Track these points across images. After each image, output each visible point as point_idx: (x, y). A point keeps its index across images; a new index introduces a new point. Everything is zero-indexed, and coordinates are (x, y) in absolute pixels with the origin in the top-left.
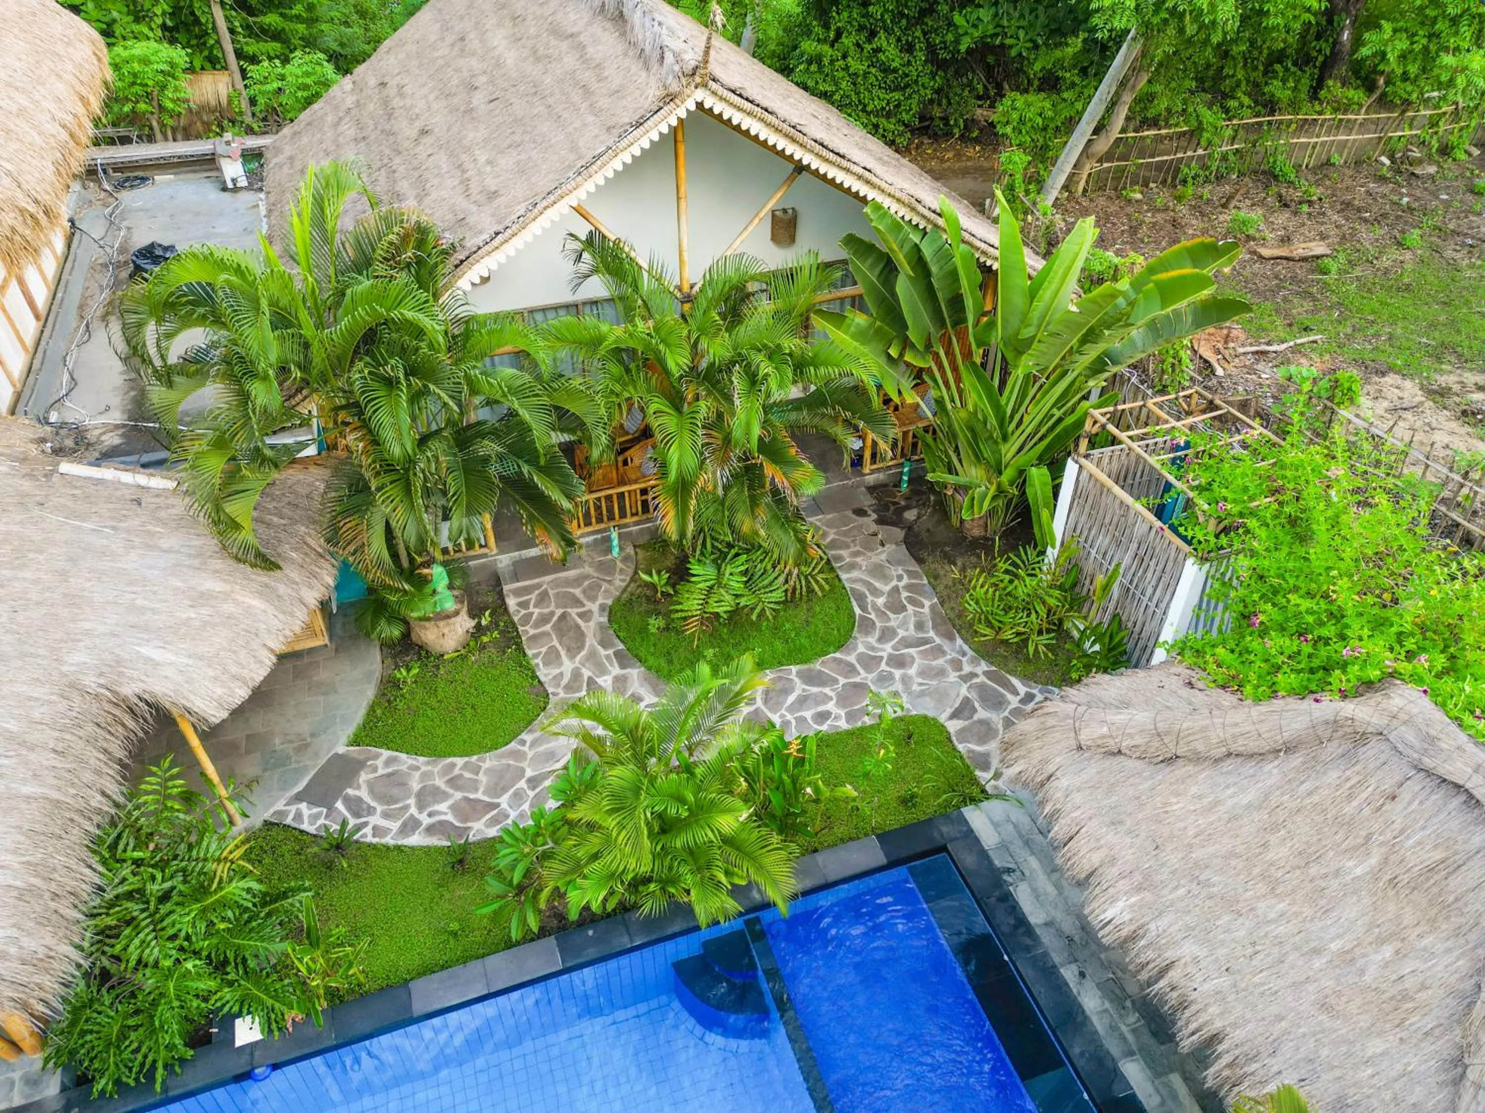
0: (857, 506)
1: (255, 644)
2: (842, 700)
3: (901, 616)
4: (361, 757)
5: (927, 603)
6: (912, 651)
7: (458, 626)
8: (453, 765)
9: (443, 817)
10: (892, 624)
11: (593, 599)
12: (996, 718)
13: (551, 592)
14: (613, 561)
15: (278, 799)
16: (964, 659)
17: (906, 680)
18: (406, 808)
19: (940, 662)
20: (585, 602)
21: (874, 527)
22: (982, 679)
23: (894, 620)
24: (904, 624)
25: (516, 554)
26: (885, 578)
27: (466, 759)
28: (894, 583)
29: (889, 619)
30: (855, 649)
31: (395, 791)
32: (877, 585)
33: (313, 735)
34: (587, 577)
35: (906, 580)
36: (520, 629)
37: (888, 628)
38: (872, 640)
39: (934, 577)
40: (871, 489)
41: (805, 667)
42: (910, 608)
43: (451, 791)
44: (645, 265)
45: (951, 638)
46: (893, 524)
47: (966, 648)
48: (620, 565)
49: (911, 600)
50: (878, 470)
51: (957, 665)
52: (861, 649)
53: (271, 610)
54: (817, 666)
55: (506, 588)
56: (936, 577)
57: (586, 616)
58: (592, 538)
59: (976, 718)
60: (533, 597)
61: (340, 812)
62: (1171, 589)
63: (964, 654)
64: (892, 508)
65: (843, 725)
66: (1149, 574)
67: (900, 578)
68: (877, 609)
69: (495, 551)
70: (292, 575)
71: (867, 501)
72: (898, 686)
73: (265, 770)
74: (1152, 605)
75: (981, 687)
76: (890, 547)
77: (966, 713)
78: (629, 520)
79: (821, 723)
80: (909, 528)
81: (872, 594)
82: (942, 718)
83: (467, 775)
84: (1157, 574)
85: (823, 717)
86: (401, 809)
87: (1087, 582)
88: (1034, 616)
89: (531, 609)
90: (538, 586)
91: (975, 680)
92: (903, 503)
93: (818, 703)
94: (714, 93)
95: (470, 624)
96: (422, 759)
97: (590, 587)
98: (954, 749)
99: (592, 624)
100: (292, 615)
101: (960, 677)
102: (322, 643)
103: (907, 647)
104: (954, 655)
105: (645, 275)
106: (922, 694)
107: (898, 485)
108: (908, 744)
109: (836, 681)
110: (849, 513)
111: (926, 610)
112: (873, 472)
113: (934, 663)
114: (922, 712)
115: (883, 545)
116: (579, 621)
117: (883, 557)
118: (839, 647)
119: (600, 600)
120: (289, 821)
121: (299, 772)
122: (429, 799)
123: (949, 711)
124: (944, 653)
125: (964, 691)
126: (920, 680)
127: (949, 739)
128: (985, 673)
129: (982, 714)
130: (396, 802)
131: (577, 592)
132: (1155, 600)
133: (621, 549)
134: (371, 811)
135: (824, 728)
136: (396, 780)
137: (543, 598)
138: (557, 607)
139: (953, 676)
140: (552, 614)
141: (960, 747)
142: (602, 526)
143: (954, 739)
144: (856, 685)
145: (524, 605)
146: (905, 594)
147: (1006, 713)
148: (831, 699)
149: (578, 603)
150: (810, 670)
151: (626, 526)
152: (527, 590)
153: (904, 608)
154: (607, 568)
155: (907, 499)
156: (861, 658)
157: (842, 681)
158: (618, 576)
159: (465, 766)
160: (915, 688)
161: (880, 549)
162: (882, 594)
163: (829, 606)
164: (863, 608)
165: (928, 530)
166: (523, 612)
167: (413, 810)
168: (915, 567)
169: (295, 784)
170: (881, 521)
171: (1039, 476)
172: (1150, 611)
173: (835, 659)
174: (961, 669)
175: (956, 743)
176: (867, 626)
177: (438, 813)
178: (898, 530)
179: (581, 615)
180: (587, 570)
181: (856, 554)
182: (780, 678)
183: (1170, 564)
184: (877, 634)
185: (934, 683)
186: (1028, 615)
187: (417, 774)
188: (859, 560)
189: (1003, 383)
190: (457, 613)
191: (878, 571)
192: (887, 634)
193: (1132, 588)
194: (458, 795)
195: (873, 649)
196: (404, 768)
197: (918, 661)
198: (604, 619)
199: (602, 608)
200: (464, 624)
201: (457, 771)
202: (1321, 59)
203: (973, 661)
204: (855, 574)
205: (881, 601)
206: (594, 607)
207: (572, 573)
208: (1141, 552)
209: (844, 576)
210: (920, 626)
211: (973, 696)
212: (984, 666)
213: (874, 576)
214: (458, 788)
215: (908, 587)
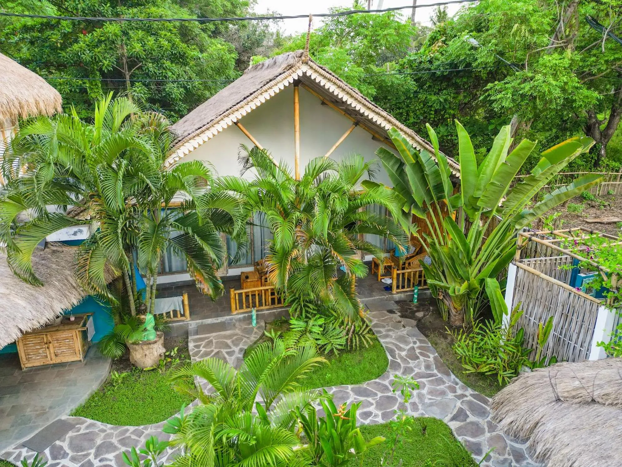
0: (389, 308)
1: (11, 324)
2: (379, 405)
3: (416, 362)
4: (74, 423)
5: (432, 356)
6: (424, 380)
7: (154, 350)
8: (127, 430)
9: (108, 463)
10: (411, 365)
11: (236, 345)
12: (483, 422)
13: (214, 341)
14: (253, 328)
15: (12, 443)
16: (457, 387)
17: (420, 396)
18: (88, 455)
19: (442, 387)
20: (232, 346)
21: (399, 319)
22: (470, 398)
23: (412, 363)
24: (418, 366)
25: (200, 321)
26: (407, 343)
27: (137, 427)
28: (411, 345)
29: (409, 363)
30: (388, 377)
31: (85, 444)
32: (402, 345)
33: (51, 408)
34: (236, 335)
35: (418, 344)
36: (192, 358)
37: (409, 368)
38: (399, 373)
39: (435, 344)
40: (397, 302)
41: (357, 386)
42: (422, 358)
43: (120, 446)
44: (277, 164)
45: (448, 375)
46: (411, 318)
47: (457, 380)
48: (255, 330)
49: (421, 354)
50: (401, 292)
51: (453, 390)
52: (392, 377)
53: (29, 307)
54: (364, 385)
55: (190, 338)
56: (436, 344)
57: (230, 354)
58: (241, 316)
59: (468, 420)
60: (204, 343)
61: (45, 455)
62: (590, 332)
63: (457, 384)
64: (409, 311)
65: (380, 420)
66: (573, 324)
67: (415, 343)
68: (401, 358)
69: (189, 319)
70: (51, 293)
71: (395, 307)
72: (415, 399)
73: (12, 426)
74: (578, 346)
75: (470, 403)
76: (408, 328)
77: (462, 418)
78: (264, 307)
79: (365, 419)
80: (419, 320)
81: (398, 349)
82: (446, 420)
83: (133, 437)
84: (579, 323)
85: (367, 415)
86: (84, 455)
87: (531, 340)
88: (499, 360)
89: (201, 348)
90: (208, 338)
91: (465, 399)
92: (415, 309)
93: (364, 407)
94: (311, 68)
95: (162, 350)
96: (109, 426)
97: (236, 339)
98: (455, 440)
99: (233, 358)
100: (42, 314)
101: (456, 396)
102: (78, 359)
103: (421, 378)
104: (450, 383)
105: (277, 169)
106: (431, 405)
107: (412, 301)
108: (424, 434)
109: (376, 395)
110: (385, 312)
111: (431, 359)
112: (398, 293)
113: (438, 387)
114: (432, 416)
115: (404, 327)
116: (226, 356)
117: (405, 332)
118: (378, 376)
119: (241, 346)
120: (11, 459)
121: (32, 429)
122: (104, 450)
123: (450, 416)
124: (444, 383)
125: (459, 404)
126: (430, 397)
127: (451, 433)
128: (471, 395)
129: (472, 418)
130: (82, 451)
131: (229, 342)
132: (579, 343)
133: (257, 323)
134: (65, 455)
135: (367, 422)
136: (89, 438)
137: (210, 343)
138: (215, 348)
139: (451, 395)
140: (212, 351)
141: (459, 438)
142: (249, 310)
143: (455, 433)
144: (388, 397)
145: (197, 347)
146: (418, 351)
147: (489, 419)
148: (372, 404)
149: (228, 346)
150: (360, 388)
151: (262, 310)
152: (201, 340)
153: (418, 358)
154: (249, 332)
155: (417, 307)
156: (392, 383)
157: (380, 394)
158: (253, 335)
159: (134, 432)
160: (427, 401)
161: (403, 329)
162: (404, 350)
163: (373, 355)
164: (393, 356)
165: (430, 322)
166: (196, 350)
167: (91, 457)
168: (423, 338)
169: (25, 435)
170: (402, 316)
171: (492, 284)
172: (577, 351)
173: (376, 383)
174: (455, 392)
175: (456, 436)
176: (396, 366)
177: (106, 459)
178: (413, 321)
179: (228, 353)
180: (237, 331)
181: (390, 330)
182: (341, 391)
183: (587, 314)
184: (402, 370)
185: (439, 398)
186: (496, 360)
187: (103, 435)
188: (390, 333)
189: (467, 230)
190: (155, 342)
191: (402, 339)
192: (407, 371)
193: (562, 337)
194: (123, 449)
195: (399, 378)
196: (96, 430)
197: (428, 386)
198: (241, 356)
199: (241, 350)
200: (158, 349)
201: (128, 434)
202: (593, 161)
203: (462, 388)
204: (388, 340)
205: (403, 354)
206: (236, 349)
207: (228, 333)
208: (565, 312)
209: (382, 341)
210: (428, 367)
211: (465, 407)
212: (470, 391)
213: (400, 342)
214: (124, 445)
215: (419, 348)
